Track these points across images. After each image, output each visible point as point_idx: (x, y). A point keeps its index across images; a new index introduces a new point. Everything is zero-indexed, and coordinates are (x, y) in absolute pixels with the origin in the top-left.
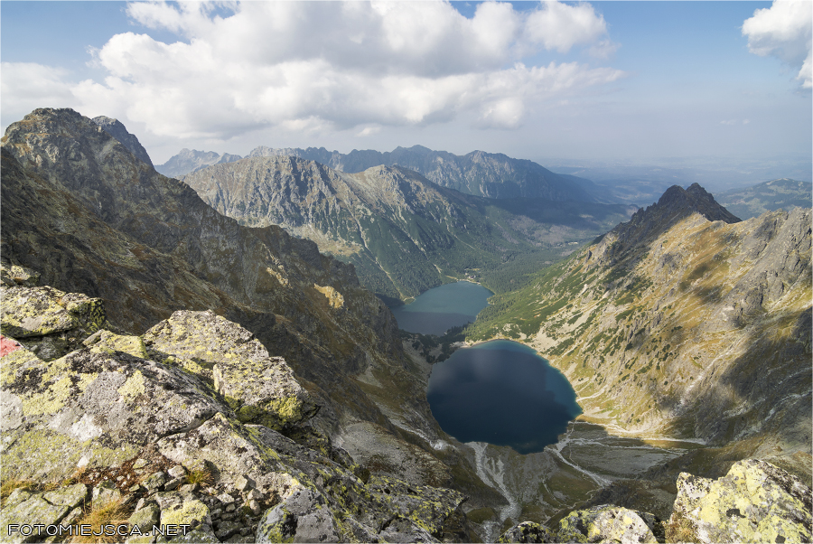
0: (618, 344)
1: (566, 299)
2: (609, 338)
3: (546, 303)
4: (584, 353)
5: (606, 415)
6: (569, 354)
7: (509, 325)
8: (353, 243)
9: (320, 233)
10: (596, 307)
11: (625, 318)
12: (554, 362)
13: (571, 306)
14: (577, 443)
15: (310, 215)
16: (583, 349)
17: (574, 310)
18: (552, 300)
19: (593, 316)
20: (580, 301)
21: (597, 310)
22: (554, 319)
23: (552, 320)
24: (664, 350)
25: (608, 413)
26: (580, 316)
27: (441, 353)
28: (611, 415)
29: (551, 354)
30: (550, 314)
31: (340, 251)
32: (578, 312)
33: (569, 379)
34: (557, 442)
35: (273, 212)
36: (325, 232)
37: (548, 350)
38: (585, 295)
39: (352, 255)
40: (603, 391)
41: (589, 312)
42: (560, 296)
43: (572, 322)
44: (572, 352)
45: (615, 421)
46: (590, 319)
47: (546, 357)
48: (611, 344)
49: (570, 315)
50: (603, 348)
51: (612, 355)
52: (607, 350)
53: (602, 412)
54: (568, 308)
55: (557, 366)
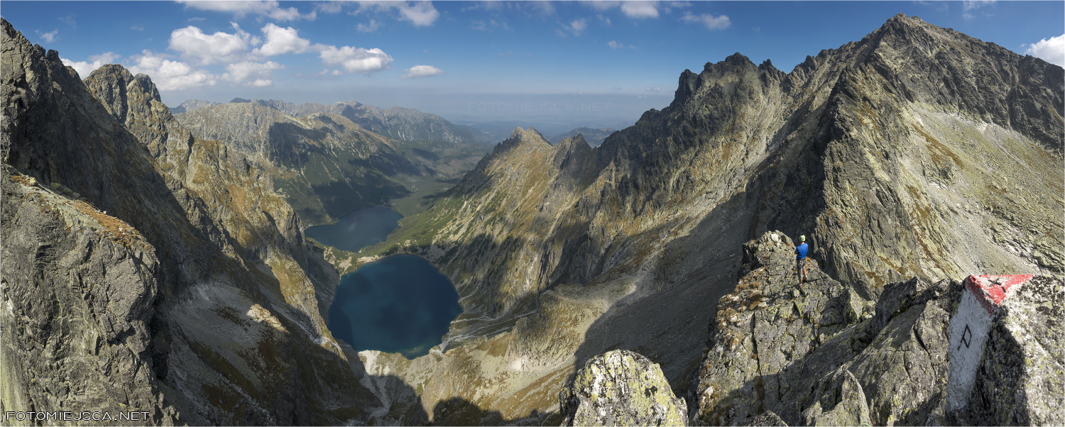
0: (487, 245)
1: (452, 214)
2: (480, 242)
3: (438, 220)
4: (464, 258)
5: (479, 310)
6: (453, 261)
7: (408, 241)
8: (293, 170)
9: (268, 160)
10: (472, 218)
11: (490, 224)
12: (443, 270)
13: (456, 220)
14: (456, 340)
15: (262, 147)
16: (464, 255)
17: (457, 222)
18: (443, 217)
19: (471, 225)
20: (462, 215)
21: (473, 221)
22: (443, 232)
23: (441, 233)
24: (514, 244)
25: (481, 307)
26: (461, 227)
27: (350, 265)
28: (483, 308)
29: (440, 263)
30: (440, 228)
31: (282, 175)
32: (460, 224)
33: (453, 283)
34: (441, 343)
35: (235, 142)
36: (271, 160)
37: (438, 259)
38: (465, 210)
39: (290, 180)
40: (478, 288)
41: (468, 223)
42: (448, 213)
43: (456, 233)
44: (456, 258)
45: (485, 313)
46: (468, 229)
47: (436, 266)
48: (481, 247)
49: (454, 228)
50: (476, 251)
51: (482, 255)
52: (480, 251)
53: (477, 307)
54: (453, 222)
55: (445, 273)
